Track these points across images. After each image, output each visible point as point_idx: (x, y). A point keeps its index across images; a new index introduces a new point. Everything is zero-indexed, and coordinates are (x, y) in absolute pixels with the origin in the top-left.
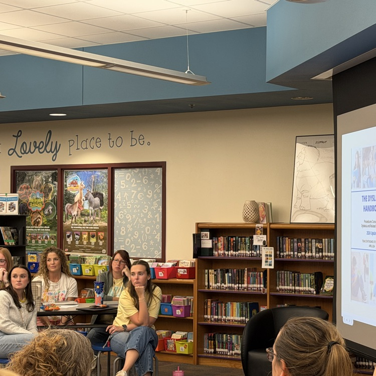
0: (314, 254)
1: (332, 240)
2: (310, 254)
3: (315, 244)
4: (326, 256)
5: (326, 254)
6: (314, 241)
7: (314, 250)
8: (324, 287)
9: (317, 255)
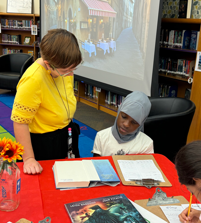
0: (17, 27)
1: (27, 21)
2: (15, 27)
3: (17, 23)
4: (24, 28)
5: (24, 27)
6: (17, 21)
7: (17, 25)
8: (25, 41)
9: (19, 27)
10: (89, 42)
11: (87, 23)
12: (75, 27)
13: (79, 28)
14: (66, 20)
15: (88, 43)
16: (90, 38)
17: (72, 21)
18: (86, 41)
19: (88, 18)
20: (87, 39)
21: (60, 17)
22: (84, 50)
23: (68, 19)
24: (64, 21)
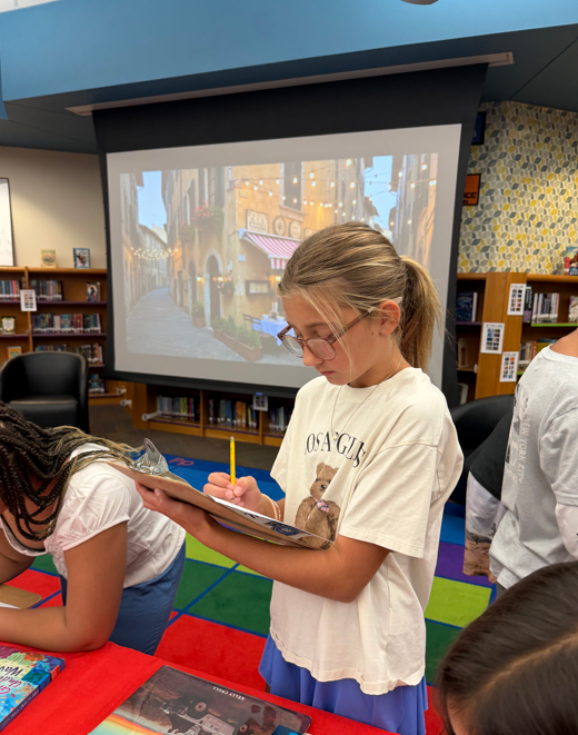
10: (274, 317)
11: (269, 283)
12: (229, 292)
13: (243, 293)
14: (199, 279)
15: (272, 320)
16: (276, 311)
17: (220, 279)
18: (266, 316)
19: (268, 274)
20: (267, 313)
21: (180, 273)
22: (261, 332)
23: (207, 276)
24: (194, 280)
